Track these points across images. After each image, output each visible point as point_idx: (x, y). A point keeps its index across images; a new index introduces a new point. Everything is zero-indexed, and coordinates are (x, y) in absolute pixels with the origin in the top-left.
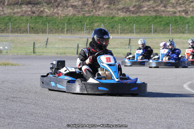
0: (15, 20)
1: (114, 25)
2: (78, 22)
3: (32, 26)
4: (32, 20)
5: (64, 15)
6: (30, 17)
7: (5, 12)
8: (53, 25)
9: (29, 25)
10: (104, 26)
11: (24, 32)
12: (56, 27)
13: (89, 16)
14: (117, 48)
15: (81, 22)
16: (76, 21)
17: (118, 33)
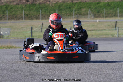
0: (11, 8)
1: (100, 10)
2: (67, 8)
3: (27, 13)
4: (26, 8)
5: (55, 3)
6: (25, 5)
7: (3, 1)
8: (45, 12)
9: (24, 12)
10: (91, 11)
11: (19, 19)
12: (48, 13)
13: (77, 3)
14: (105, 30)
15: (70, 8)
16: (65, 7)
17: (103, 17)
